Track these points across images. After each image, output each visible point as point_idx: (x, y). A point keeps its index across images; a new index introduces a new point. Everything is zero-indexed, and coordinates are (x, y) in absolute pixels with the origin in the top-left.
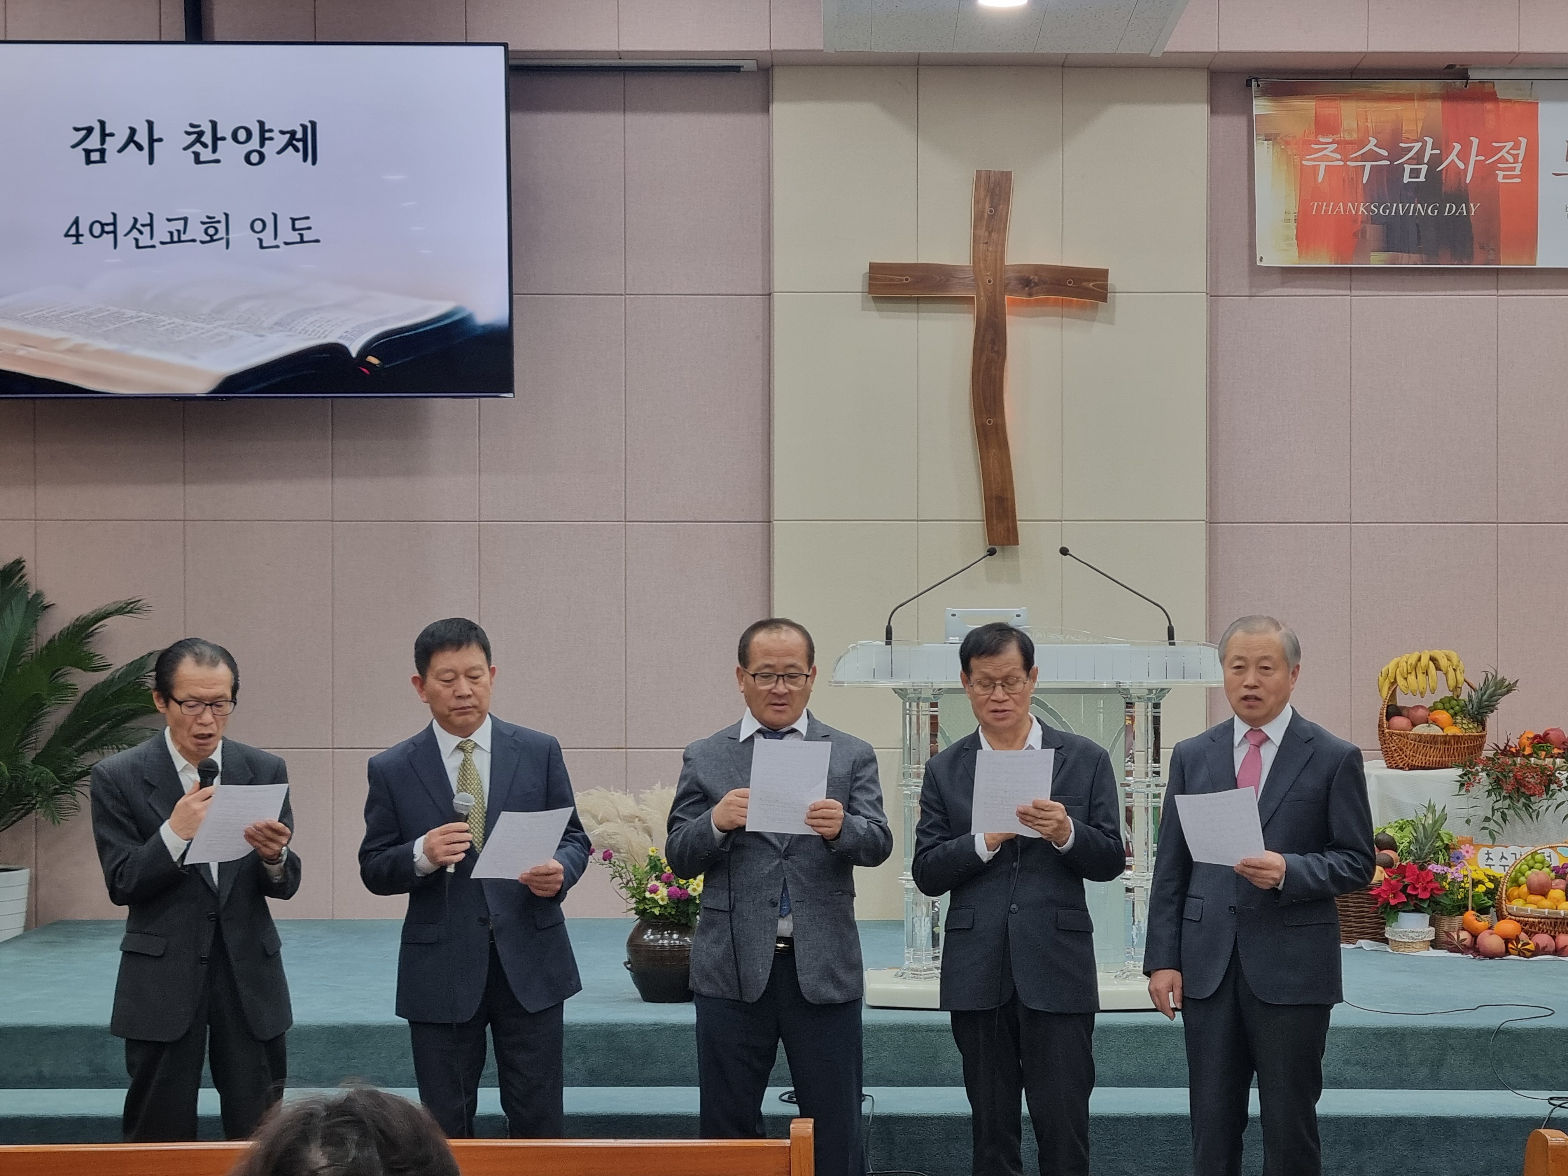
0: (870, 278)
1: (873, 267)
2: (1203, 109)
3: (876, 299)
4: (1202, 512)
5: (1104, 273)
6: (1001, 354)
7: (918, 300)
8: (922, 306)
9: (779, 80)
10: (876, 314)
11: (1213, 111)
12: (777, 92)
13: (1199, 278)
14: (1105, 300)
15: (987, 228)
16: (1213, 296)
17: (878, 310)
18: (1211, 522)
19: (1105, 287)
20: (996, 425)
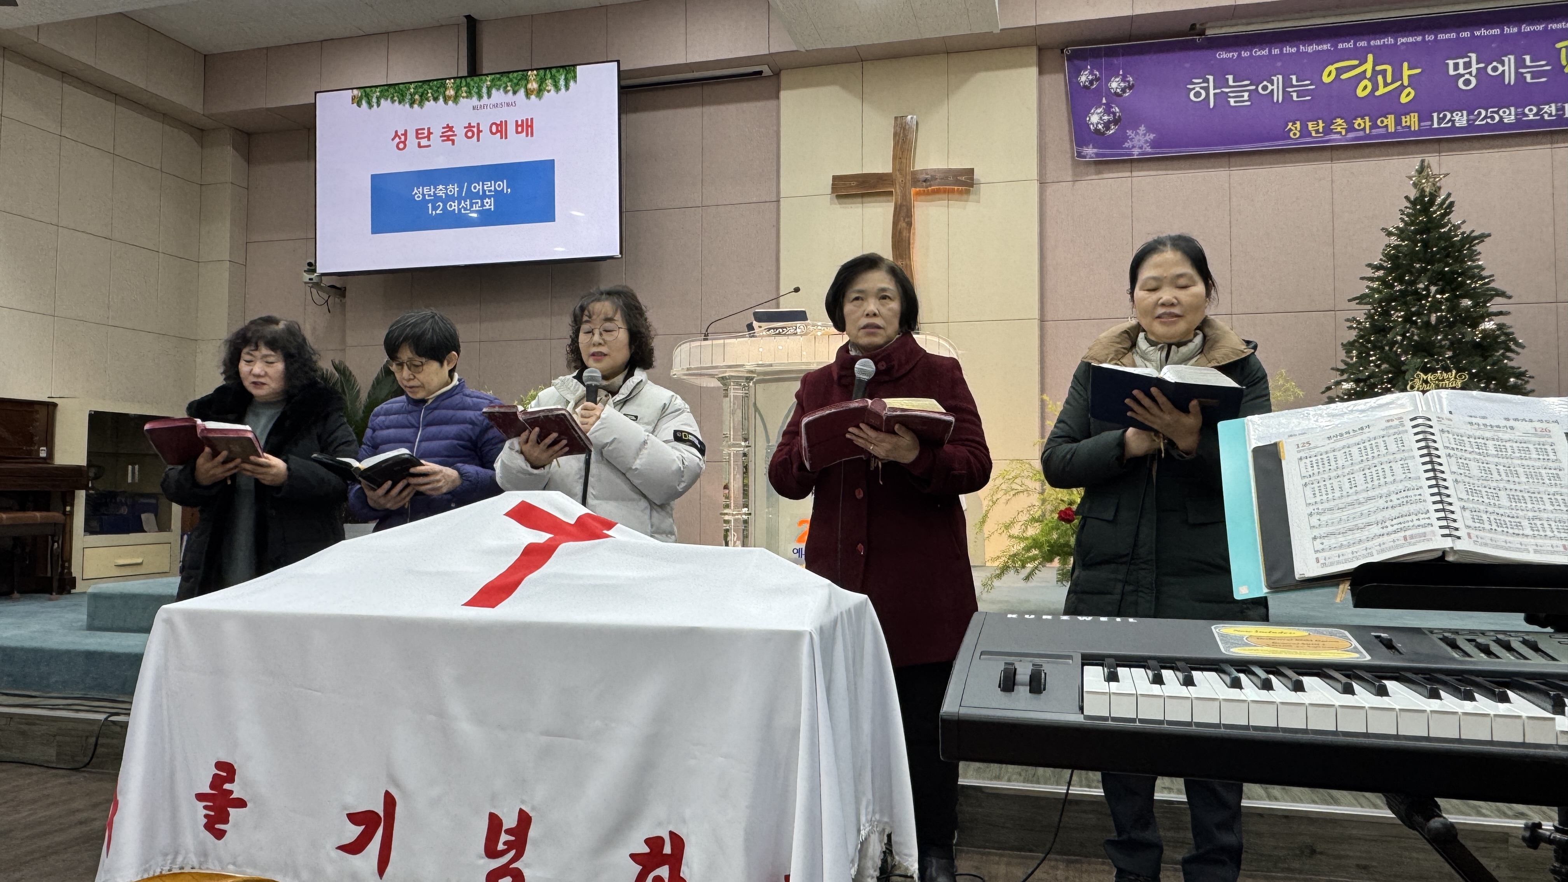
0: (833, 184)
1: (835, 178)
2: (1034, 71)
3: (838, 197)
4: (1036, 314)
5: (971, 171)
6: (910, 224)
7: (863, 195)
8: (865, 199)
9: (784, 77)
10: (838, 206)
11: (1041, 72)
12: (782, 86)
13: (1033, 172)
14: (973, 187)
15: (901, 149)
16: (1042, 183)
17: (840, 204)
18: (1042, 320)
19: (972, 179)
20: (907, 265)
